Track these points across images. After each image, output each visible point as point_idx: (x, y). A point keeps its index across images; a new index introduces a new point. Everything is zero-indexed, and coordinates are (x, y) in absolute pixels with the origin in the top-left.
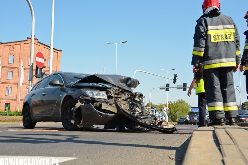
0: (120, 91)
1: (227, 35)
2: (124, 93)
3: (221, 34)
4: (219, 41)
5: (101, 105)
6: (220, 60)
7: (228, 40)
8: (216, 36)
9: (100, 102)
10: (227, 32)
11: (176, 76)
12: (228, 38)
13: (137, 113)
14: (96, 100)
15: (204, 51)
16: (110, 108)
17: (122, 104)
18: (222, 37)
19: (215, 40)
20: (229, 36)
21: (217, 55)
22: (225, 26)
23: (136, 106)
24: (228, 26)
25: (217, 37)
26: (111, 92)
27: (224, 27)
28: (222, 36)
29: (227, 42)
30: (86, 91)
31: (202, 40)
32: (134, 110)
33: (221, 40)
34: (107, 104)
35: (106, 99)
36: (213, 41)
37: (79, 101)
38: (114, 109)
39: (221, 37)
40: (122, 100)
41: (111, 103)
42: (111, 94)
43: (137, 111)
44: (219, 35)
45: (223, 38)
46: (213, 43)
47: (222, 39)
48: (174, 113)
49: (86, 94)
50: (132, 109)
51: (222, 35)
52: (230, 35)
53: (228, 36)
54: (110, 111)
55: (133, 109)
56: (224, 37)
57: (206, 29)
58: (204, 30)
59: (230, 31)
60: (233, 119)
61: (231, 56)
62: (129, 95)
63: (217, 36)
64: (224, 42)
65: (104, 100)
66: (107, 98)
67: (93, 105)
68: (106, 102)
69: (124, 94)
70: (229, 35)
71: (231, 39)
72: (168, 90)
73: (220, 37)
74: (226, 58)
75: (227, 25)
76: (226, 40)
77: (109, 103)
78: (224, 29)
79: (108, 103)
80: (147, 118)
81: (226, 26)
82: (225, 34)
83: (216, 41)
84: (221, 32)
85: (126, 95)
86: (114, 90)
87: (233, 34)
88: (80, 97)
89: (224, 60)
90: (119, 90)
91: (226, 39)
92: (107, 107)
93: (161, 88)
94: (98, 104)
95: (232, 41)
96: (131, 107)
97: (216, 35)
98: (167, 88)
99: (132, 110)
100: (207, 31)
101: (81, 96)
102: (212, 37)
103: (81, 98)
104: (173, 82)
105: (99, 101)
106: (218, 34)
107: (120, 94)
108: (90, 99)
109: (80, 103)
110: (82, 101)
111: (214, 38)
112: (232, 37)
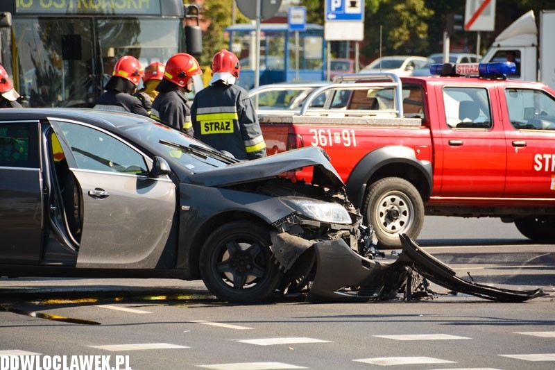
3: (216, 121)
9: (340, 233)
34: (354, 237)
35: (349, 225)
66: (350, 221)
73: (213, 126)
105: (337, 232)
106: (212, 122)
108: (318, 225)
109: (288, 235)
110: (291, 230)
111: (205, 126)
112: (231, 126)
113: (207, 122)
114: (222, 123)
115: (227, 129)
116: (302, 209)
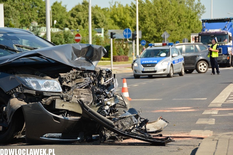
0: (79, 73)
2: (84, 75)
5: (53, 102)
9: (51, 98)
13: (107, 108)
14: (44, 95)
16: (67, 107)
17: (82, 94)
23: (104, 95)
26: (66, 80)
30: (26, 80)
32: (101, 104)
34: (63, 100)
35: (60, 93)
37: (14, 96)
38: (73, 107)
40: (81, 88)
41: (68, 99)
42: (67, 83)
43: (107, 105)
49: (26, 85)
50: (98, 101)
54: (67, 111)
55: (100, 102)
62: (92, 77)
65: (57, 94)
66: (61, 90)
67: (41, 103)
68: (62, 97)
69: (84, 77)
77: (65, 98)
80: (125, 117)
85: (87, 78)
86: (70, 75)
88: (15, 90)
90: (77, 73)
92: (63, 105)
94: (48, 101)
96: (97, 98)
99: (98, 104)
101: (17, 87)
103: (17, 91)
105: (49, 97)
107: (78, 78)
108: (34, 93)
109: (16, 99)
110: (19, 96)
116: (25, 82)
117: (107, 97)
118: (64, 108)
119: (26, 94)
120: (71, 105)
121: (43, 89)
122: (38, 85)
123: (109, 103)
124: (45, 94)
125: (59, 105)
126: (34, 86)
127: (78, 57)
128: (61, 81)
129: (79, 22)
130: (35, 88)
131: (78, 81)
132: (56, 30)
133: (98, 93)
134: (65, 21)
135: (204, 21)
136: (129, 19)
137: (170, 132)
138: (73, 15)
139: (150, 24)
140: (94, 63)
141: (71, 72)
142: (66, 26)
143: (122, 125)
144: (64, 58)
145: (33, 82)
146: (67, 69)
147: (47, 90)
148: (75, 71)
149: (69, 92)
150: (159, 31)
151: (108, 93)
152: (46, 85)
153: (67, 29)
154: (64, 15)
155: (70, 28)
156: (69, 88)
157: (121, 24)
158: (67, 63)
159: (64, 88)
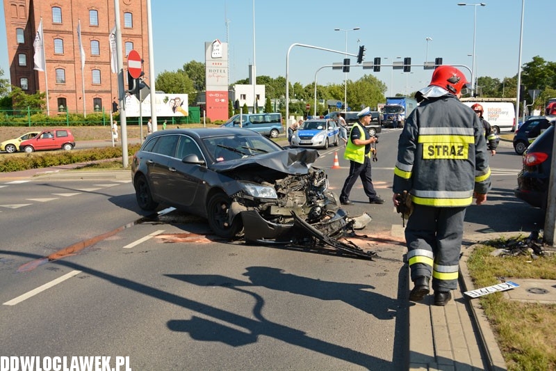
0: (294, 178)
1: (456, 147)
3: (444, 144)
4: (438, 157)
5: (269, 208)
6: (435, 194)
7: (457, 157)
8: (433, 147)
9: (267, 204)
10: (457, 141)
11: (362, 49)
12: (457, 152)
13: (319, 209)
15: (410, 170)
16: (282, 212)
17: (296, 196)
18: (446, 151)
19: (430, 155)
20: (459, 149)
21: (430, 183)
22: (454, 129)
23: (316, 196)
24: (462, 130)
25: (435, 150)
26: (282, 187)
27: (452, 131)
28: (446, 149)
29: (454, 160)
30: (246, 186)
31: (408, 151)
32: (313, 205)
33: (441, 156)
34: (278, 206)
35: (275, 199)
36: (426, 156)
37: (236, 200)
38: (287, 212)
39: (444, 149)
40: (296, 191)
41: (283, 204)
42: (283, 190)
43: (319, 206)
44: (441, 147)
45: (446, 153)
46: (425, 160)
47: (444, 154)
48: (356, 101)
49: (246, 191)
50: (311, 202)
51: (445, 146)
52: (462, 147)
53: (457, 150)
54: (282, 215)
55: (313, 203)
56: (449, 151)
57: (417, 130)
58: (414, 131)
59: (462, 140)
60: (441, 294)
61: (457, 189)
62: (306, 180)
63: (436, 147)
64: (449, 160)
65: (272, 200)
66: (276, 197)
67: (258, 208)
68: (277, 203)
70: (458, 147)
71: (462, 155)
72: (348, 71)
73: (441, 150)
74: (446, 190)
75: (459, 127)
76: (452, 157)
78: (452, 135)
79: (280, 205)
81: (457, 130)
82: (452, 145)
83: (433, 157)
84: (446, 140)
85: (302, 181)
86: (285, 181)
87: (467, 147)
88: (237, 194)
89: (441, 193)
90: (292, 178)
91: (452, 155)
92: (278, 211)
93: (334, 68)
94: (265, 207)
95: (464, 160)
96: (310, 200)
97: (435, 144)
98: (345, 68)
99: (311, 205)
100: (417, 135)
101: (238, 192)
102: (426, 148)
103: (238, 196)
104: (356, 60)
105: (265, 203)
106: (439, 144)
109: (237, 203)
110: (240, 201)
111: (430, 150)
112: (465, 151)
113: (432, 144)
114: (453, 147)
115: (459, 154)
116: (245, 188)
117: (319, 199)
118: (279, 213)
119: (245, 199)
120: (285, 210)
121: (260, 195)
122: (256, 192)
123: (320, 205)
124: (262, 200)
125: (274, 211)
126: (252, 191)
127: (294, 161)
128: (276, 188)
129: (310, 95)
130: (253, 195)
131: (293, 184)
132: (295, 101)
133: (311, 195)
134: (301, 95)
135: (387, 98)
136: (340, 93)
137: (374, 228)
138: (306, 91)
139: (353, 97)
140: (309, 166)
141: (287, 178)
142: (302, 98)
143: (332, 228)
144: (279, 165)
145: (252, 188)
146: (283, 175)
147: (264, 197)
148: (290, 177)
149: (284, 199)
150: (358, 101)
151: (320, 195)
152: (262, 192)
153: (302, 100)
154: (301, 91)
155: (304, 99)
156: (284, 195)
157: (336, 97)
158: (283, 170)
159: (279, 194)
